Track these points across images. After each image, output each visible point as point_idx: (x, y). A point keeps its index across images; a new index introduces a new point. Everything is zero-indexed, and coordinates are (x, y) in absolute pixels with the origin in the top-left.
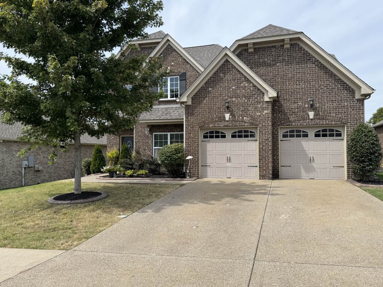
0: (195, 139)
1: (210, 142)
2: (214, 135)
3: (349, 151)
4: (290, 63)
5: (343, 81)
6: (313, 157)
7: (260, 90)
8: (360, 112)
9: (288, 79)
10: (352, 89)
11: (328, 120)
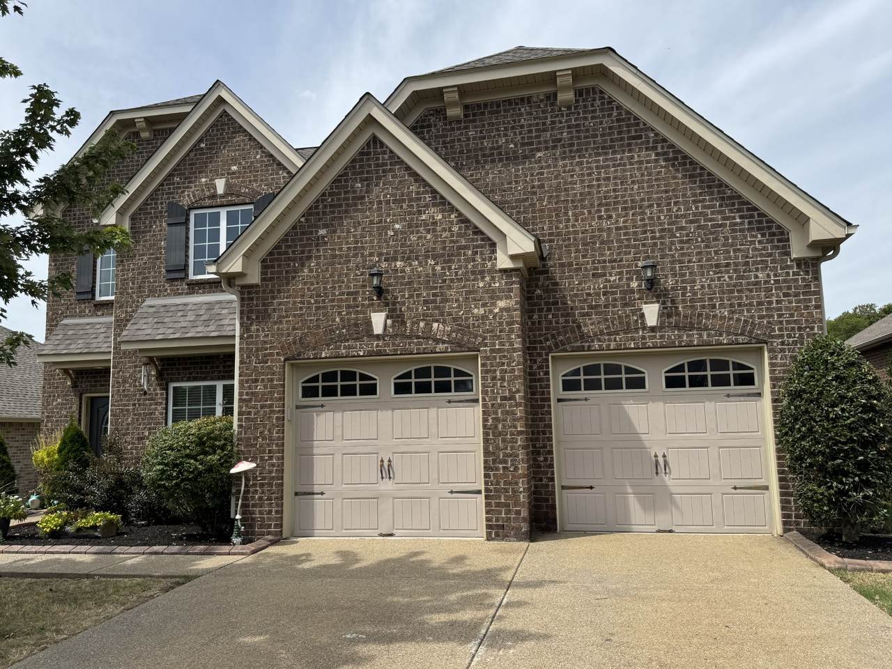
0: (271, 399)
1: (324, 409)
2: (339, 383)
3: (786, 434)
4: (578, 151)
5: (748, 203)
6: (664, 456)
7: (482, 233)
8: (810, 300)
9: (573, 201)
10: (779, 227)
11: (706, 329)
